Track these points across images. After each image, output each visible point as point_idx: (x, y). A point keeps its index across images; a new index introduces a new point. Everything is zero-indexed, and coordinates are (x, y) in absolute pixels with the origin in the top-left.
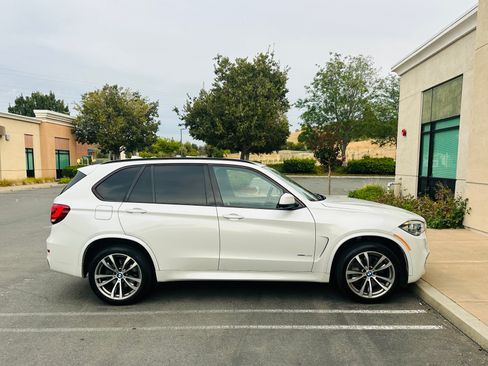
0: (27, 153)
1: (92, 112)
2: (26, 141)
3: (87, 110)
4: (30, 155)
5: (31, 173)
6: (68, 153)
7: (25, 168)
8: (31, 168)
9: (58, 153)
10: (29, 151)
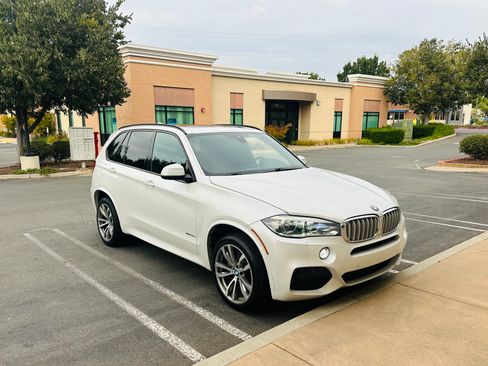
0: (336, 116)
1: (406, 71)
2: (337, 105)
3: (401, 70)
4: (339, 118)
5: (337, 135)
6: (377, 114)
7: (332, 130)
8: (338, 130)
9: (367, 115)
10: (338, 114)
